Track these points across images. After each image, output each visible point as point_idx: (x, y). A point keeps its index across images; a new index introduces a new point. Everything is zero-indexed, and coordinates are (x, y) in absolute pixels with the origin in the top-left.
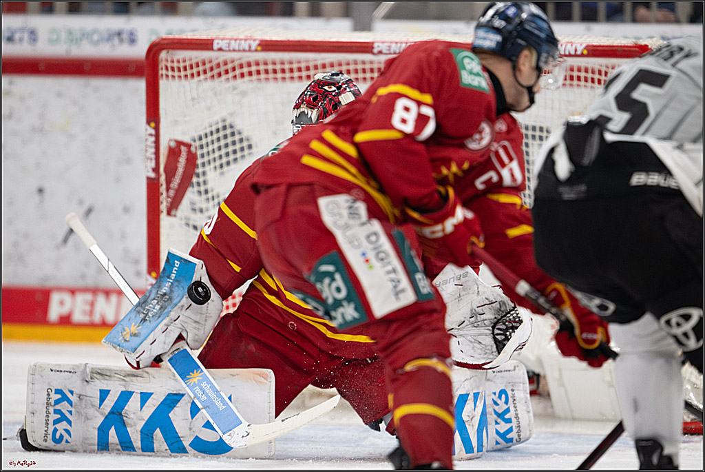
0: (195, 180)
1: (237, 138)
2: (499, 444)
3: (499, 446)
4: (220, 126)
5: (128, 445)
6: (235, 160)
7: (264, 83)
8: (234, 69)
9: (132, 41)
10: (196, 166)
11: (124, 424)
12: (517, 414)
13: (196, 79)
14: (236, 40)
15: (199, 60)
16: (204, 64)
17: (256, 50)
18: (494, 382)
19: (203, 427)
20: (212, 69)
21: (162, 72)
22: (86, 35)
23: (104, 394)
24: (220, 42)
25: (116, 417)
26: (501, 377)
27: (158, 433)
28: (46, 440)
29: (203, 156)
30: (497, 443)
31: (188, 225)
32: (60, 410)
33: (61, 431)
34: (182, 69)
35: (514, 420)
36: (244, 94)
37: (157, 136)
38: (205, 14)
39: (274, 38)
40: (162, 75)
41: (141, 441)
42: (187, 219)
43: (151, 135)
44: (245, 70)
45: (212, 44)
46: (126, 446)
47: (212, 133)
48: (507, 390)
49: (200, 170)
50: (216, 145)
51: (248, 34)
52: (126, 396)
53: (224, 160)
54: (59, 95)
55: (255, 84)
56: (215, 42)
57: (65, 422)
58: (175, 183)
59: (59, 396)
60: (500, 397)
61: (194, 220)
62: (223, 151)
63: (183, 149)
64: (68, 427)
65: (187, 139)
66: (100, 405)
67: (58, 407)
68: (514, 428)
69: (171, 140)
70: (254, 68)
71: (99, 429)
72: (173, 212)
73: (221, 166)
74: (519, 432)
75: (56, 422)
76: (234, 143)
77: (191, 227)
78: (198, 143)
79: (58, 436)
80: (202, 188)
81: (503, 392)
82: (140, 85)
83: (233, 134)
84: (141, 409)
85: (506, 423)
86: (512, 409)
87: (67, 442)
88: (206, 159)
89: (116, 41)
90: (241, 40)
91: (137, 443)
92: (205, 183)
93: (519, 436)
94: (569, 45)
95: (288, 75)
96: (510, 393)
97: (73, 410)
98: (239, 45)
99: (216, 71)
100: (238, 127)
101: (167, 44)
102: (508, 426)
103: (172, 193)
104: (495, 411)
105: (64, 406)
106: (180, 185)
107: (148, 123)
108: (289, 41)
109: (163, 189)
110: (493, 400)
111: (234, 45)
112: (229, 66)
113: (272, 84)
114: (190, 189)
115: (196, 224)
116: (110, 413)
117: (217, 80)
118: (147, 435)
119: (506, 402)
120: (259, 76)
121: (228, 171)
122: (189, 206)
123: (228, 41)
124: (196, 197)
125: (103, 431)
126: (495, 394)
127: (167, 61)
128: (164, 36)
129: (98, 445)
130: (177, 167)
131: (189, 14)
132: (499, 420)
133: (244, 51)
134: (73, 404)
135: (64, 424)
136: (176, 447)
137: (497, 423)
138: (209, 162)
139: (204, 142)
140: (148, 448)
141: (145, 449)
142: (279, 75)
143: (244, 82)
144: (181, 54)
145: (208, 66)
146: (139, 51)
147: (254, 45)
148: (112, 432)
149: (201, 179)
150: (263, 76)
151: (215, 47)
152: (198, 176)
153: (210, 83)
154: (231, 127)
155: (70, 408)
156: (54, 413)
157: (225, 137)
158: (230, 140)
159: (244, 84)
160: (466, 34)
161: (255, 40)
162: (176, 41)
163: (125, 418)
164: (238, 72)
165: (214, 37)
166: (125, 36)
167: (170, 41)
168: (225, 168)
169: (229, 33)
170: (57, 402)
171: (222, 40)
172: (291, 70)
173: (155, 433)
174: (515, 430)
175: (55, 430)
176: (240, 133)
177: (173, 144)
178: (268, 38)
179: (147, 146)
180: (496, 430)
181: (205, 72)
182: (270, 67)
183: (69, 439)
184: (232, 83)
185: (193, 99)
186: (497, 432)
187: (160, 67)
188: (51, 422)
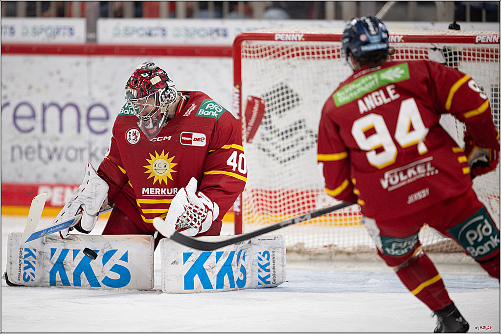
0: (263, 120)
1: (290, 94)
2: (261, 284)
3: (260, 286)
4: (279, 87)
5: (66, 282)
6: (289, 108)
7: (306, 61)
8: (288, 52)
9: (225, 35)
10: (264, 112)
11: (64, 269)
12: (274, 267)
13: (265, 58)
14: (289, 34)
15: (266, 46)
16: (269, 49)
17: (302, 40)
18: (260, 246)
19: (110, 270)
20: (274, 52)
21: (244, 54)
22: (197, 32)
23: (53, 251)
24: (279, 35)
25: (60, 265)
26: (265, 243)
27: (83, 275)
28: (19, 280)
29: (268, 106)
30: (259, 284)
31: (259, 148)
32: (28, 261)
33: (28, 274)
34: (255, 52)
35: (271, 270)
36: (294, 67)
37: (240, 93)
38: (270, 18)
39: (313, 33)
40: (243, 56)
41: (74, 279)
42: (259, 145)
43: (236, 93)
44: (295, 52)
45: (274, 37)
46: (66, 283)
47: (274, 92)
48: (269, 251)
49: (267, 114)
50: (277, 99)
51: (296, 30)
52: (65, 252)
53: (282, 108)
54: (180, 68)
55: (301, 61)
56: (276, 35)
57: (31, 268)
58: (251, 123)
59: (27, 253)
60: (264, 255)
61: (264, 146)
62: (281, 103)
63: (257, 101)
64: (33, 272)
65: (258, 95)
66: (51, 258)
67: (26, 259)
68: (271, 275)
69: (249, 96)
70: (300, 51)
71: (50, 273)
72: (250, 141)
73: (280, 112)
74: (274, 278)
75: (25, 268)
76: (288, 98)
77: (261, 149)
78: (266, 98)
79: (26, 277)
80: (268, 126)
81: (266, 252)
82: (229, 62)
83: (287, 92)
84: (74, 259)
85: (266, 272)
86: (271, 263)
87: (32, 280)
88: (270, 108)
89: (215, 35)
90: (292, 34)
91: (71, 281)
92: (270, 122)
93: (274, 280)
94: (495, 37)
95: (321, 55)
96: (271, 253)
97: (36, 261)
98: (291, 37)
99: (277, 53)
100: (290, 88)
101: (246, 37)
102: (267, 274)
103: (249, 128)
104: (259, 263)
105: (30, 259)
106: (255, 124)
107: (235, 85)
108: (322, 35)
109: (244, 126)
110: (258, 257)
111: (288, 37)
112: (285, 50)
113: (312, 61)
114: (260, 126)
115: (264, 147)
116: (56, 263)
117: (278, 59)
118: (77, 276)
119: (268, 259)
120: (303, 56)
121: (284, 115)
122: (260, 137)
123: (284, 35)
124: (264, 131)
125: (53, 273)
126: (260, 253)
127: (246, 47)
128: (245, 32)
129: (50, 282)
130: (252, 113)
131: (260, 18)
132: (261, 270)
133: (294, 40)
134: (36, 257)
135: (31, 270)
136: (94, 283)
137: (259, 271)
138: (272, 110)
139: (269, 97)
140: (77, 283)
141: (76, 284)
142: (316, 56)
143: (294, 60)
144: (255, 43)
145: (272, 50)
146: (229, 41)
147: (300, 37)
148: (58, 274)
149: (268, 120)
150: (306, 56)
151: (276, 38)
152: (265, 118)
153: (273, 61)
154: (286, 87)
155: (34, 260)
156: (25, 263)
157: (283, 94)
158: (285, 96)
159: (294, 61)
160: (431, 30)
161: (300, 34)
162: (252, 35)
163: (64, 266)
164: (290, 54)
165: (275, 32)
166: (221, 32)
167: (248, 35)
168: (283, 113)
169: (285, 30)
170: (26, 256)
171: (281, 34)
172: (323, 53)
173: (81, 274)
174: (272, 276)
175: (25, 273)
176: (291, 91)
177: (250, 99)
178: (309, 33)
179: (234, 100)
180: (259, 275)
181: (270, 54)
182: (310, 51)
183: (34, 279)
184: (287, 60)
185: (263, 71)
186: (260, 277)
187: (242, 51)
188: (22, 268)
